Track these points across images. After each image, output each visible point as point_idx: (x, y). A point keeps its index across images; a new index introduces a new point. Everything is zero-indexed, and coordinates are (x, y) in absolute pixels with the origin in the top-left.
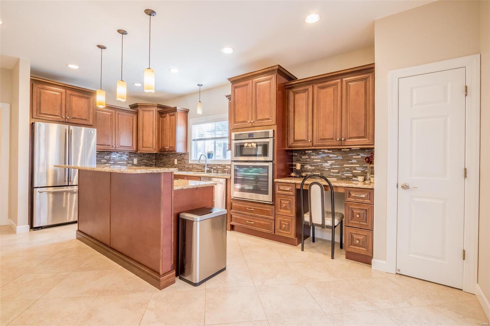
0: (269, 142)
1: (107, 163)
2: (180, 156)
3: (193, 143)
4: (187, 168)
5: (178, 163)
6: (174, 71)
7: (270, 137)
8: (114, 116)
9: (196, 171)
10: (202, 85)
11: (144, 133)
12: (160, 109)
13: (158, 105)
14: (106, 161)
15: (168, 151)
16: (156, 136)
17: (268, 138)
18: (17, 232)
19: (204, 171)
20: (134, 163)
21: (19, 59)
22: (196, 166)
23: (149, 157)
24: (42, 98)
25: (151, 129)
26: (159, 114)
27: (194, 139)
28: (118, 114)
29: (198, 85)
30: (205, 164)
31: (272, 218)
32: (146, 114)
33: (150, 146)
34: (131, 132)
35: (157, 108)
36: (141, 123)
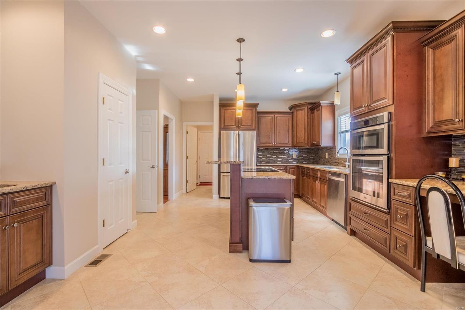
0: (383, 128)
1: (271, 157)
2: (330, 150)
3: (339, 135)
4: (335, 162)
5: (328, 157)
6: (300, 70)
7: (384, 122)
8: (273, 120)
9: (341, 165)
10: (340, 73)
11: (298, 130)
12: (310, 106)
13: (309, 103)
14: (270, 155)
15: (316, 146)
16: (307, 132)
17: (383, 123)
18: (213, 198)
19: (346, 166)
20: (293, 157)
21: (213, 95)
22: (341, 160)
23: (308, 151)
24: (226, 115)
25: (304, 126)
26: (310, 111)
27: (340, 131)
28: (277, 117)
29: (336, 74)
30: (347, 158)
31: (387, 231)
32: (300, 112)
33: (303, 142)
34: (287, 131)
35: (308, 105)
36: (295, 122)
